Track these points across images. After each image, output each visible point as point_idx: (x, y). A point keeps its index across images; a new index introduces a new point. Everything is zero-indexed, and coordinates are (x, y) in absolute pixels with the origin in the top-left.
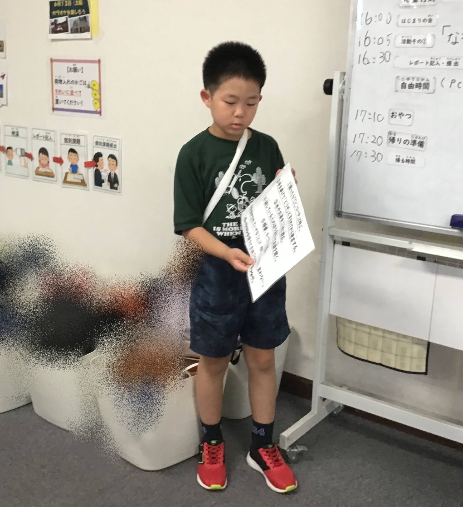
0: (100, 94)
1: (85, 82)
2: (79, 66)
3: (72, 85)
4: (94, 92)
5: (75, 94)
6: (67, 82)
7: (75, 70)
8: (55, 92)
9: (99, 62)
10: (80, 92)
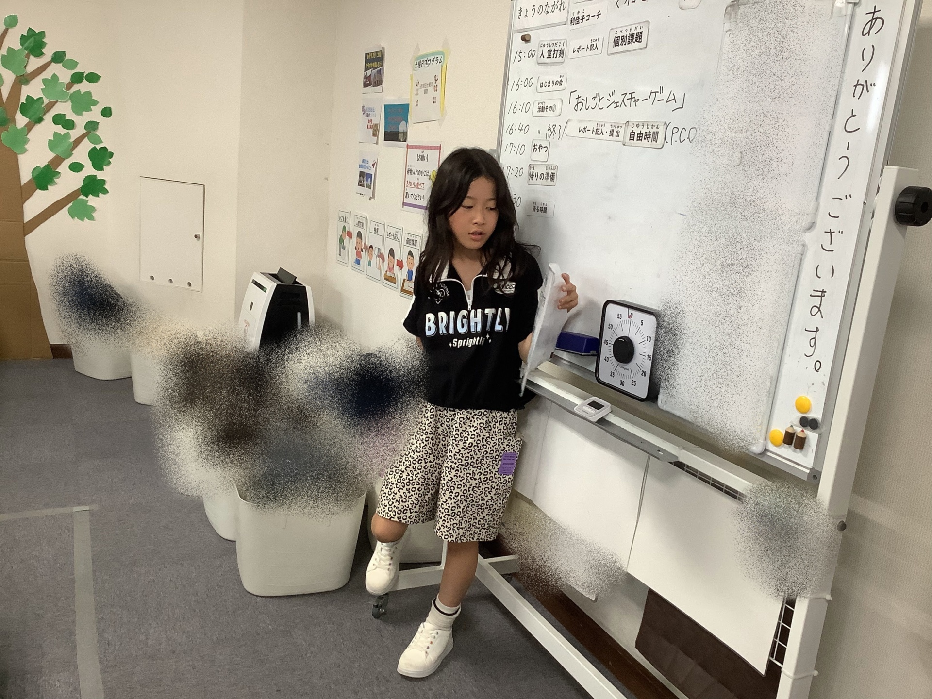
1: (428, 172)
2: (426, 152)
3: (418, 176)
5: (420, 187)
6: (415, 172)
7: (422, 158)
8: (406, 182)
9: (440, 147)
10: (424, 184)
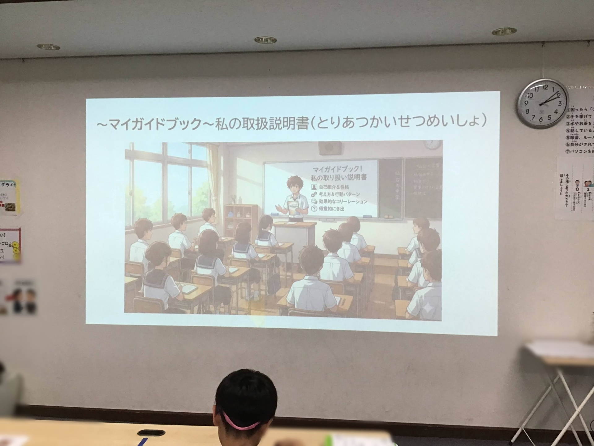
0: (20, 250)
1: (7, 243)
2: (1, 233)
4: (15, 249)
9: (20, 229)
10: (3, 249)
